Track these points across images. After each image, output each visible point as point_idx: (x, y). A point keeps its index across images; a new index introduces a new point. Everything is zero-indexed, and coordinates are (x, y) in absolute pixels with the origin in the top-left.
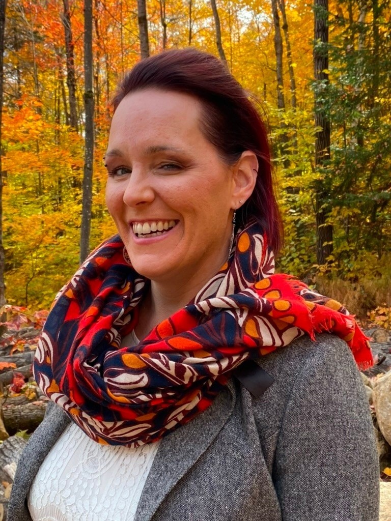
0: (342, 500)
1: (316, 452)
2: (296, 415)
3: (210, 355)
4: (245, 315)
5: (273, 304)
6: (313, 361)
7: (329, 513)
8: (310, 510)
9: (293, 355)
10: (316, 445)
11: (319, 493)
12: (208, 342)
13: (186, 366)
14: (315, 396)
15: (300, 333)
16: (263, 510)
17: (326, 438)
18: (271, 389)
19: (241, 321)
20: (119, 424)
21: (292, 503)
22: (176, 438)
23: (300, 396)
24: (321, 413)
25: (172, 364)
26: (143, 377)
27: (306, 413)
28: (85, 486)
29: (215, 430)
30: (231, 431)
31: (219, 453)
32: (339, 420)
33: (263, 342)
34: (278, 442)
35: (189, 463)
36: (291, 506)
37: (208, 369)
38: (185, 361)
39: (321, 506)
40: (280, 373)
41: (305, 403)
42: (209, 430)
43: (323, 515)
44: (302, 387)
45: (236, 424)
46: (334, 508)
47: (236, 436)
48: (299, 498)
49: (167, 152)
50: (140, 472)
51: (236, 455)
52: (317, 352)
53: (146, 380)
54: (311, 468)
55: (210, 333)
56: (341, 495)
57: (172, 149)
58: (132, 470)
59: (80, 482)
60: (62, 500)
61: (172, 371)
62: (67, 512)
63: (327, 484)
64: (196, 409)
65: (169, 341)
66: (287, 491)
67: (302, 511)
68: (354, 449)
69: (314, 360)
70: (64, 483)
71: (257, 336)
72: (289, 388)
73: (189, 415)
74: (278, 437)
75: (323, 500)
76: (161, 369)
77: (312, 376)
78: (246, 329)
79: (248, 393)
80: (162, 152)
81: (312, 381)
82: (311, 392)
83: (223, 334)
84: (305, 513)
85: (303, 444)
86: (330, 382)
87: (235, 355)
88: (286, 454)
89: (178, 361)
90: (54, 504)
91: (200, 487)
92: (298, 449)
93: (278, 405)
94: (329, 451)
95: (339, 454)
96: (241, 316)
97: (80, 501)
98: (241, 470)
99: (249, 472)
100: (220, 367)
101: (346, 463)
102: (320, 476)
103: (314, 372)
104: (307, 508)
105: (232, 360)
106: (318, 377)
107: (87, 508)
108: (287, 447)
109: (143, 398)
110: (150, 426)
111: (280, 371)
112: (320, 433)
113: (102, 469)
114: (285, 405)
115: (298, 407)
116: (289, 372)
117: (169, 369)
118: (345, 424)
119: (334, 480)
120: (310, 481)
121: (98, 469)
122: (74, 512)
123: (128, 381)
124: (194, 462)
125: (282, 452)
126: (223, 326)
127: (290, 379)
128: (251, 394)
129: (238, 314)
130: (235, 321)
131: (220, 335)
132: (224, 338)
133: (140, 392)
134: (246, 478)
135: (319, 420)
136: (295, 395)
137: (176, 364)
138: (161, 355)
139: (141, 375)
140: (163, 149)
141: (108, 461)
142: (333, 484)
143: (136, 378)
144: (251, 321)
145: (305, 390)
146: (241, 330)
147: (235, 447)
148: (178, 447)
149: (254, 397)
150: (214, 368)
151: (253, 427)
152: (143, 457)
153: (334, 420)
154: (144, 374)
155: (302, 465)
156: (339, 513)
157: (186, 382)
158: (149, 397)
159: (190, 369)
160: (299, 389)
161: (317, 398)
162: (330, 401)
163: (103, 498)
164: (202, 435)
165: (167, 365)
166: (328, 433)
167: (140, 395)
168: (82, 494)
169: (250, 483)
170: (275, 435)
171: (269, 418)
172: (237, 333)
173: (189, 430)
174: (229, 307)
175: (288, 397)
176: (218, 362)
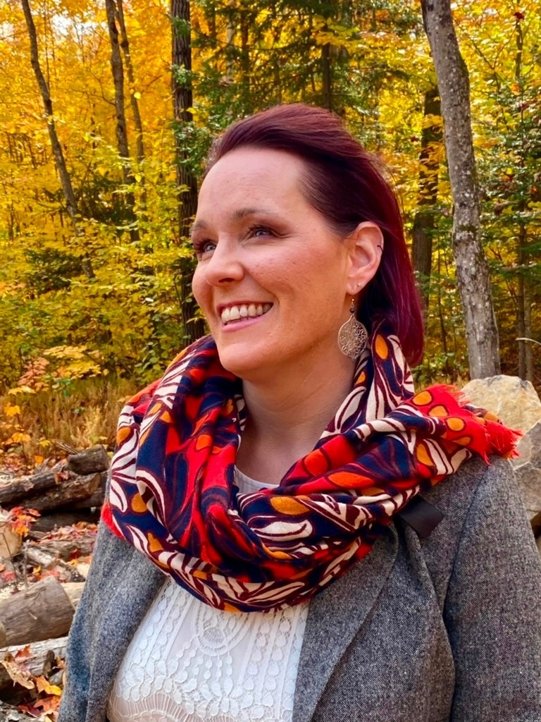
0: (525, 650)
1: (494, 596)
2: (472, 555)
3: (383, 491)
4: (414, 439)
5: (446, 423)
6: (488, 489)
7: (512, 666)
8: (491, 666)
9: (461, 483)
10: (495, 588)
11: (499, 644)
12: (379, 476)
13: (359, 507)
14: (491, 530)
15: (468, 455)
16: (438, 671)
17: (506, 578)
18: (440, 527)
19: (411, 447)
20: (268, 585)
21: (468, 659)
22: (331, 596)
23: (476, 532)
24: (499, 550)
25: (343, 506)
26: (305, 525)
27: (483, 551)
28: (209, 665)
29: (380, 581)
30: (399, 581)
31: (387, 608)
32: (517, 556)
33: (437, 471)
34: (449, 589)
35: (355, 625)
36: (467, 663)
37: (383, 509)
38: (356, 501)
39: (503, 659)
40: (448, 506)
41: (482, 539)
42: (371, 582)
43: (505, 670)
44: (477, 520)
45: (402, 572)
46: (517, 660)
47: (405, 586)
48: (477, 652)
49: (256, 216)
50: (287, 642)
51: (410, 609)
52: (489, 478)
53: (309, 529)
54: (489, 616)
55: (379, 464)
56: (524, 644)
57: (263, 211)
58: (275, 640)
59: (200, 661)
60: (175, 686)
61: (343, 516)
62: (184, 701)
63: (508, 633)
64: (355, 558)
65: (330, 478)
66: (461, 646)
67: (481, 667)
68: (533, 589)
69: (486, 488)
70: (175, 663)
71: (432, 464)
72: (461, 523)
73: (346, 566)
74: (449, 584)
75: (505, 652)
76: (329, 514)
77: (487, 507)
78: (418, 456)
79: (414, 533)
80: (249, 215)
81: (488, 513)
82: (488, 526)
83: (394, 465)
84: (484, 669)
85: (480, 589)
86: (505, 512)
87: (408, 489)
88: (460, 602)
89: (349, 501)
90: (162, 692)
91: (370, 652)
92: (474, 595)
93: (450, 544)
94: (509, 594)
95: (520, 597)
96: (410, 441)
97: (206, 686)
98: (417, 626)
99: (427, 629)
100: (396, 504)
101: (526, 606)
102: (501, 625)
103: (490, 502)
104: (486, 664)
105: (406, 495)
106: (494, 508)
107: (219, 693)
108: (460, 593)
109: (306, 551)
110: (303, 584)
111: (449, 503)
112: (499, 574)
113: (230, 642)
114: (458, 544)
115: (473, 545)
116: (460, 504)
117: (339, 513)
118: (523, 560)
119: (516, 627)
120: (489, 632)
121: (225, 643)
122: (196, 700)
123: (285, 531)
124: (362, 622)
125: (454, 600)
126: (392, 454)
127: (461, 513)
128: (418, 534)
129: (406, 439)
130: (405, 448)
131: (392, 467)
132: (397, 469)
133: (301, 544)
134: (424, 636)
135: (497, 558)
136: (471, 532)
137: (347, 507)
138: (325, 496)
139: (303, 523)
140: (252, 212)
141: (236, 631)
142: (515, 632)
143: (296, 527)
144: (421, 446)
145: (480, 525)
146: (413, 457)
147: (408, 600)
148: (336, 607)
149: (420, 537)
150: (389, 507)
151: (425, 574)
152: (286, 622)
153: (512, 557)
154: (306, 522)
155: (480, 614)
156: (523, 665)
157: (356, 527)
158: (312, 549)
159: (364, 511)
160: (475, 524)
161: (494, 533)
162: (508, 536)
163: (241, 678)
164: (363, 588)
165: (337, 509)
166: (507, 573)
167: (300, 547)
168: (207, 675)
169: (430, 642)
170: (446, 581)
171: (439, 561)
172: (410, 462)
173: (345, 583)
174: (394, 430)
175: (461, 535)
176: (391, 500)
